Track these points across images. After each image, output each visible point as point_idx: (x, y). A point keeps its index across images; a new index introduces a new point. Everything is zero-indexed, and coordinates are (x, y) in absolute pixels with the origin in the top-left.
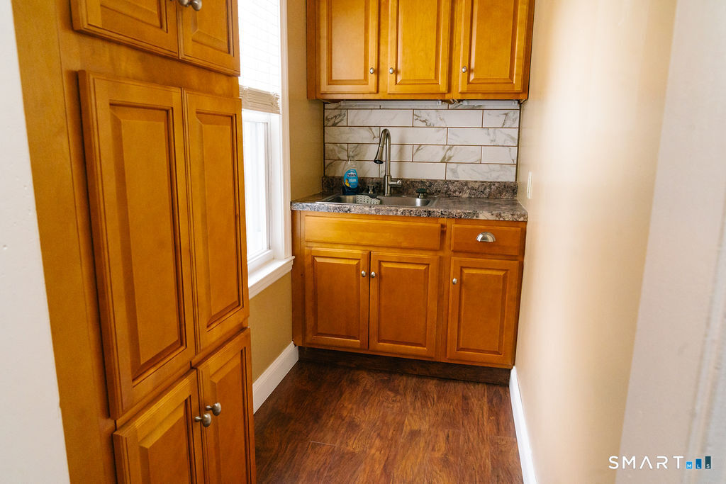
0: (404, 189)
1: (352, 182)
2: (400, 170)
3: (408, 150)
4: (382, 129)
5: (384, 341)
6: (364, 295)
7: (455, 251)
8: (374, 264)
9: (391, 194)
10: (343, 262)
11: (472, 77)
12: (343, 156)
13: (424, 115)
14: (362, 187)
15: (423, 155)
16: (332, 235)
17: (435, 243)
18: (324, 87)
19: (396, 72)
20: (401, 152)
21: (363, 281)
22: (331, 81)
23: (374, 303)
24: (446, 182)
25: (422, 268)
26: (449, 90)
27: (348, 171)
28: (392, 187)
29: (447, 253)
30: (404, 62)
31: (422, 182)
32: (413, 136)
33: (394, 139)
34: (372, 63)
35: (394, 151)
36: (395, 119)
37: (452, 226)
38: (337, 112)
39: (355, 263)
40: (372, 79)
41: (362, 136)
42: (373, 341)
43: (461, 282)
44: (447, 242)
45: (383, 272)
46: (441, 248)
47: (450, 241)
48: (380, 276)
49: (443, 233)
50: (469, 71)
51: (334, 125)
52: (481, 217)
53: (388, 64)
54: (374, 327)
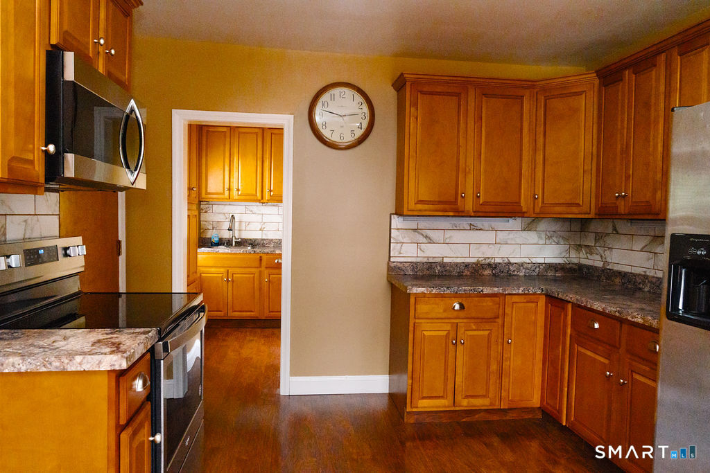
0: (241, 243)
1: (215, 240)
2: (240, 234)
3: (244, 224)
4: (231, 215)
5: (235, 311)
6: (225, 290)
7: (266, 268)
8: (230, 275)
9: (236, 246)
10: (216, 275)
11: (272, 193)
12: (210, 227)
13: (251, 208)
14: (220, 242)
15: (252, 227)
16: (211, 263)
17: (257, 264)
18: (203, 195)
19: (238, 190)
20: (240, 225)
21: (225, 283)
22: (207, 193)
23: (230, 294)
24: (262, 239)
25: (252, 276)
26: (262, 199)
27: (213, 235)
28: (236, 242)
29: (263, 269)
30: (241, 186)
31: (251, 240)
32: (246, 218)
33: (237, 219)
34: (227, 186)
35: (237, 225)
36: (237, 210)
37: (264, 257)
38: (207, 206)
39: (221, 275)
40: (227, 193)
41: (220, 218)
42: (230, 312)
43: (269, 281)
44: (263, 264)
45: (234, 279)
46: (260, 266)
47: (264, 263)
48: (233, 281)
49: (261, 260)
50: (271, 191)
51: (206, 212)
52: (277, 252)
53: (234, 186)
54: (230, 304)
